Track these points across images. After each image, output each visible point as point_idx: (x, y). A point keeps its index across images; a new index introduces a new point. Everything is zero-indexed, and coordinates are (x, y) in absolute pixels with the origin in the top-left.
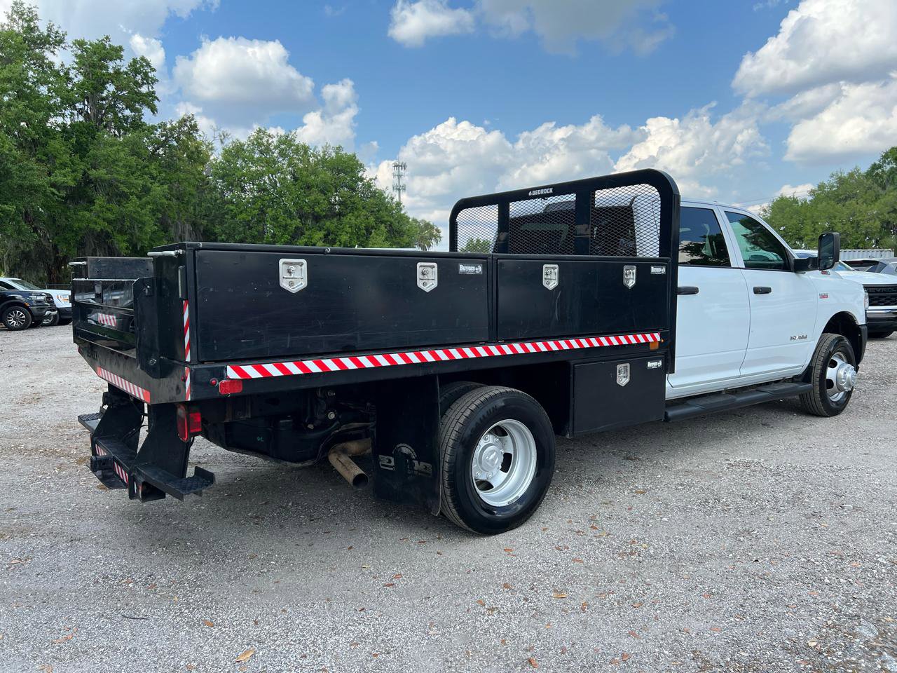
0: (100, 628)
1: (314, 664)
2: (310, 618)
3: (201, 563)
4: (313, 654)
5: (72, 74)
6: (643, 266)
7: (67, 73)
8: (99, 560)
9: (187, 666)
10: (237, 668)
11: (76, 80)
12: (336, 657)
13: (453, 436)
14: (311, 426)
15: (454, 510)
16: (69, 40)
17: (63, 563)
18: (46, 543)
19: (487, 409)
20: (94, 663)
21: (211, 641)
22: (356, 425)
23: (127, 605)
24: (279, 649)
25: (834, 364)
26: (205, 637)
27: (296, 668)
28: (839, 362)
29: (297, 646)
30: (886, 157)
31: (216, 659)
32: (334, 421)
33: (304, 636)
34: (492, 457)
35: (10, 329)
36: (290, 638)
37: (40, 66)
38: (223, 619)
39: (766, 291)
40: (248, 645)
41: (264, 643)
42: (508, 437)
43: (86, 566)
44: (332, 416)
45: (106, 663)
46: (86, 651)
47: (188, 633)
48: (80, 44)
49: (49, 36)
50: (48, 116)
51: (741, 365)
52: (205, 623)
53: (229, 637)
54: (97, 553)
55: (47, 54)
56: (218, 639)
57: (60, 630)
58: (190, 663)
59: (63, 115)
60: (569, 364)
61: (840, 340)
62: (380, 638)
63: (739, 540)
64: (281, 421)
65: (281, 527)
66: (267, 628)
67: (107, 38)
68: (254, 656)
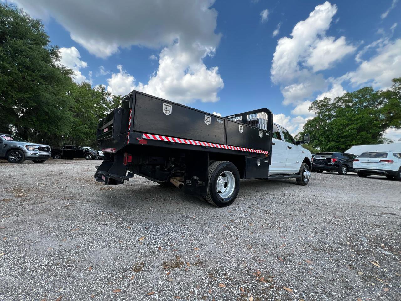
0: (89, 227)
1: (168, 243)
2: (166, 228)
3: (128, 210)
4: (167, 239)
5: (111, 103)
6: (264, 132)
7: (110, 102)
8: (95, 207)
9: (119, 241)
10: (139, 243)
11: (112, 104)
12: (176, 241)
13: (211, 175)
14: (166, 169)
15: (211, 199)
16: (112, 95)
17: (83, 207)
18: (79, 201)
19: (221, 167)
20: (84, 239)
21: (129, 233)
22: (179, 171)
23: (101, 220)
24: (154, 237)
25: (305, 171)
26: (127, 232)
27: (161, 244)
28: (306, 171)
29: (161, 236)
30: (299, 134)
31: (131, 239)
32: (173, 167)
33: (163, 233)
34: (222, 183)
35: (87, 159)
36: (158, 234)
37: (104, 100)
38: (134, 226)
39: (290, 148)
40: (143, 235)
41: (149, 235)
42: (226, 177)
43: (90, 208)
44: (173, 166)
45: (88, 239)
46: (82, 234)
47: (121, 230)
48: (114, 96)
49: (107, 93)
50: (104, 111)
51: (285, 167)
52: (128, 227)
53: (136, 232)
54: (95, 205)
55: (106, 98)
56: (132, 233)
57: (75, 227)
58: (121, 240)
59: (108, 112)
60: (245, 157)
61: (306, 165)
62: (191, 235)
63: (301, 211)
64: (157, 167)
65: (155, 201)
66: (150, 230)
67: (121, 95)
68: (145, 239)
